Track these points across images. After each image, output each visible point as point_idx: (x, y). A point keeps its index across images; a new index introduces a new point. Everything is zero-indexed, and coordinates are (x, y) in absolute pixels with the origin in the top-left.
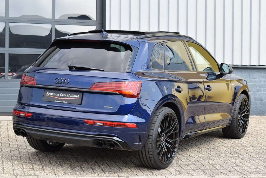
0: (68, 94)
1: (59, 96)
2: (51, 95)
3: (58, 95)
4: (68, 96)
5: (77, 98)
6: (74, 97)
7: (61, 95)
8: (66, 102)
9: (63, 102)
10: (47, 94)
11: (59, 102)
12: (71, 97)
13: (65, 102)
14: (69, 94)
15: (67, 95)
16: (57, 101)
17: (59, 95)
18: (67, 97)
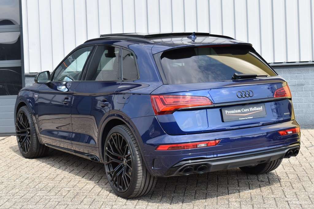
0: (250, 108)
1: (242, 113)
2: (231, 114)
3: (239, 111)
4: (251, 110)
5: (261, 110)
6: (257, 109)
7: (243, 110)
8: (252, 118)
9: (249, 118)
10: (226, 113)
11: (244, 119)
12: (254, 111)
13: (250, 118)
14: (252, 108)
15: (249, 110)
16: (241, 119)
17: (241, 111)
18: (250, 112)
